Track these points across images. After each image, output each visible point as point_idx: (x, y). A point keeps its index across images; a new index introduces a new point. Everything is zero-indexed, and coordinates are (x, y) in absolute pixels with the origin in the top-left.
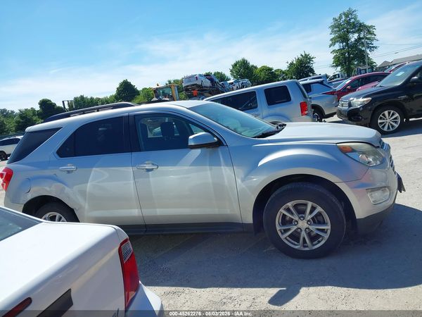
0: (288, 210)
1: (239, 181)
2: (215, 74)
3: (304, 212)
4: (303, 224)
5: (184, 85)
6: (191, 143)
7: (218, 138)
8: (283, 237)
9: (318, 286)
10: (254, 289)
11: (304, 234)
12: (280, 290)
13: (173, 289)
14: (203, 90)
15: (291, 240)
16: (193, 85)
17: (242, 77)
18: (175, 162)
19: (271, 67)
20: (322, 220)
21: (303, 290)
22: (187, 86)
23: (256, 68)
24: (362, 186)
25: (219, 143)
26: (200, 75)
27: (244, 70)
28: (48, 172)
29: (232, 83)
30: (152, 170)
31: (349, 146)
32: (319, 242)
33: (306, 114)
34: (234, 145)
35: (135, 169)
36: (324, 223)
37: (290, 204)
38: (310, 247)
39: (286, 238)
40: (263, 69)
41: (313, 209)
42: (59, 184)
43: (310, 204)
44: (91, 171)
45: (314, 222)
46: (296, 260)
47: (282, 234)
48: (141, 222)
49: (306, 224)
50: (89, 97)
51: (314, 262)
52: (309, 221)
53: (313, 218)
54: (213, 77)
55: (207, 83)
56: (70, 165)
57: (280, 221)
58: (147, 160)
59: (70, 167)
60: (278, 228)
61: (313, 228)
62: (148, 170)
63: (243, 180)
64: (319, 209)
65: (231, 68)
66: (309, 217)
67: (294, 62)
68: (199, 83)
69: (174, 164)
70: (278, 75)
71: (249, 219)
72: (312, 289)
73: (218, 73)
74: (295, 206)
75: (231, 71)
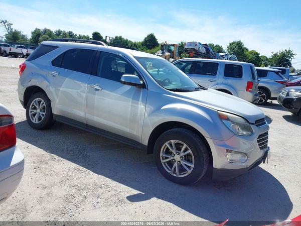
0: (171, 145)
1: (146, 115)
2: (216, 46)
3: (180, 150)
4: (177, 158)
5: (185, 47)
6: (122, 79)
7: (144, 82)
8: (162, 161)
9: (166, 200)
10: (126, 186)
11: (176, 165)
12: (140, 194)
13: (81, 168)
14: (198, 55)
15: (167, 165)
16: (192, 49)
17: (235, 53)
18: (113, 90)
19: (258, 52)
20: (190, 160)
21: (154, 199)
22: (187, 49)
23: (247, 50)
24: (225, 146)
25: (143, 86)
26: (200, 43)
27: (238, 49)
28: (42, 73)
29: (223, 56)
30: (98, 90)
31: (227, 116)
32: (185, 174)
33: (250, 91)
34: (151, 90)
35: (89, 86)
36: (191, 162)
37: (172, 141)
38: (177, 175)
39: (164, 163)
40: (252, 53)
41: (186, 150)
42: (47, 82)
43: (185, 146)
44: (65, 79)
45: (185, 159)
46: (166, 180)
47: (163, 159)
48: (84, 121)
49: (179, 158)
50: (125, 39)
51: (176, 186)
52: (182, 157)
53: (185, 156)
54: (209, 47)
55: (203, 50)
56: (56, 71)
57: (165, 151)
58: (98, 83)
59: (55, 73)
60: (161, 154)
61: (183, 163)
62: (97, 90)
63: (149, 116)
64: (190, 151)
65: (229, 45)
66: (182, 154)
67: (278, 54)
68: (196, 48)
69: (112, 91)
70: (262, 60)
71: (146, 142)
72: (160, 201)
73: (218, 46)
74: (176, 144)
75: (228, 47)
